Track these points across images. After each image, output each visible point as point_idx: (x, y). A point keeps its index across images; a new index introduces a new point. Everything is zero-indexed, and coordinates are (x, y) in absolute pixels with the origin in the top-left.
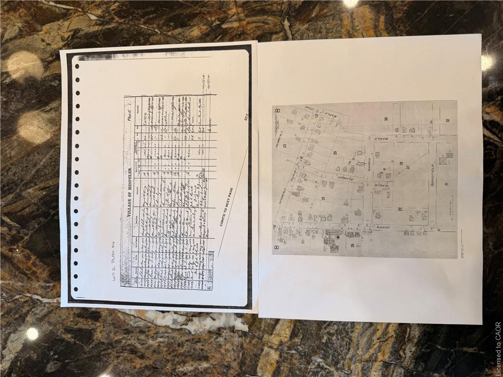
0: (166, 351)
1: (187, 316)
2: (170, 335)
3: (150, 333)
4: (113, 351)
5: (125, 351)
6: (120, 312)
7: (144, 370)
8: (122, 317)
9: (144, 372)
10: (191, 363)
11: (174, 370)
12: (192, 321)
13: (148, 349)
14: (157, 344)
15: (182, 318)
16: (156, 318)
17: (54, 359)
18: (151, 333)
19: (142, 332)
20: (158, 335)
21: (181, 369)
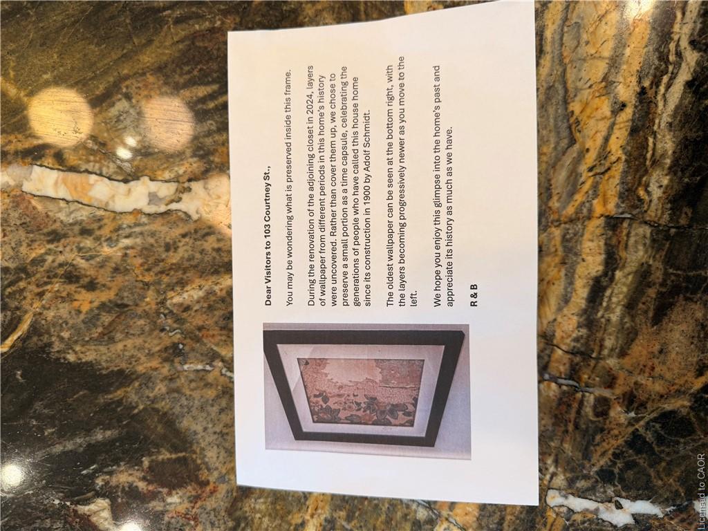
0: (142, 265)
1: (178, 182)
2: (147, 228)
3: (102, 232)
4: (29, 283)
5: (55, 280)
6: (35, 196)
7: (98, 315)
8: (39, 207)
9: (98, 319)
10: (198, 282)
11: (163, 303)
12: (189, 190)
13: (101, 267)
14: (120, 254)
15: (168, 189)
16: (113, 196)
18: (106, 232)
19: (85, 232)
20: (120, 232)
21: (176, 299)
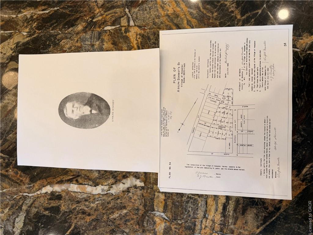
0: (102, 208)
1: (109, 185)
2: (102, 198)
3: (90, 200)
4: (73, 215)
5: (79, 214)
6: (72, 192)
7: (92, 222)
8: (73, 194)
9: (92, 224)
10: (117, 212)
11: (108, 218)
12: (112, 187)
13: (91, 209)
14: (96, 206)
15: (106, 187)
16: (92, 190)
17: (42, 227)
18: (91, 200)
19: (86, 200)
20: (95, 200)
21: (112, 217)
